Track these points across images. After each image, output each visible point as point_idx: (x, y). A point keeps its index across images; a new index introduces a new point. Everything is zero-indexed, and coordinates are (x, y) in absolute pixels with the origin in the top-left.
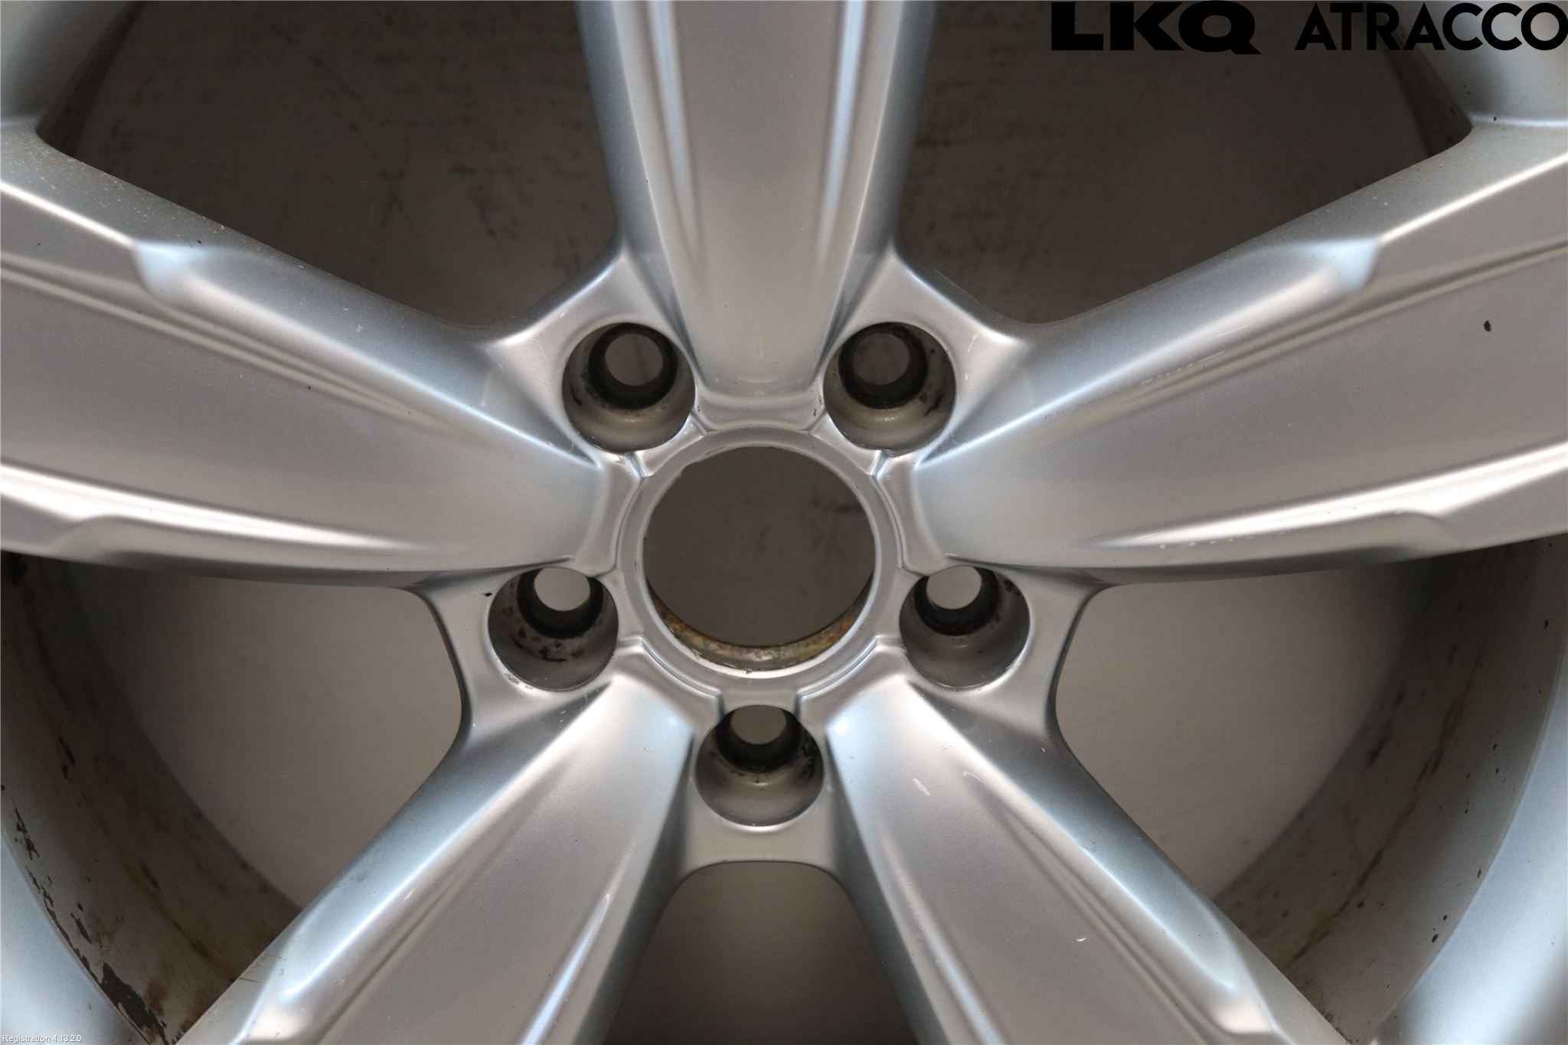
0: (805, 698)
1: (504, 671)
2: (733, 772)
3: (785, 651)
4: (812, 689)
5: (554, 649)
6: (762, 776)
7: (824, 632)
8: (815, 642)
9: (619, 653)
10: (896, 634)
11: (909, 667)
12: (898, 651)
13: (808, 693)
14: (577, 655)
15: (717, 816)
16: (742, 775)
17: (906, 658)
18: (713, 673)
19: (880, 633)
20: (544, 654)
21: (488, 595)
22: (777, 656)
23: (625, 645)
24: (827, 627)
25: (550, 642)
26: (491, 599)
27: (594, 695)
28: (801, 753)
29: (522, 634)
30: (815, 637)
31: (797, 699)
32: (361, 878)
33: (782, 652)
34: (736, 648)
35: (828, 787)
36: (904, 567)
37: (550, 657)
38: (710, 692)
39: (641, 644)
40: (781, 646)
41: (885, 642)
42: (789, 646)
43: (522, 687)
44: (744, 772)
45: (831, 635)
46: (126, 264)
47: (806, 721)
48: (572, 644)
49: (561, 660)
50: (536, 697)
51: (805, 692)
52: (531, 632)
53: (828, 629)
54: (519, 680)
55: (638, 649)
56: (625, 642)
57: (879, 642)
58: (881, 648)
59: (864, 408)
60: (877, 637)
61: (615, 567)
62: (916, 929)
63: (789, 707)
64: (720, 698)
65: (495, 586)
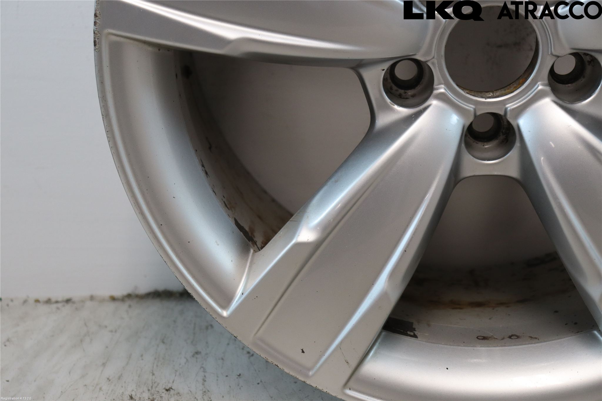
0: (509, 108)
1: (388, 101)
2: (474, 142)
3: (496, 93)
4: (511, 105)
5: (404, 95)
6: (485, 143)
7: (512, 85)
8: (508, 89)
9: (435, 92)
10: (546, 82)
11: (552, 95)
12: (548, 89)
13: (510, 106)
14: (413, 96)
15: (472, 157)
16: (477, 143)
17: (551, 91)
18: (472, 100)
19: (540, 81)
20: (400, 96)
21: (383, 70)
22: (493, 95)
23: (437, 89)
24: (513, 83)
25: (402, 91)
26: (384, 71)
27: (425, 109)
28: (501, 134)
29: (391, 88)
30: (508, 87)
31: (506, 109)
32: (336, 181)
33: (495, 93)
34: (476, 92)
35: (518, 144)
36: (552, 54)
37: (402, 97)
38: (471, 107)
39: (443, 88)
40: (494, 91)
41: (543, 85)
42: (497, 91)
43: (396, 107)
44: (478, 142)
45: (515, 86)
47: (509, 118)
48: (410, 93)
49: (407, 98)
50: (402, 111)
51: (509, 106)
52: (395, 88)
53: (513, 84)
54: (394, 104)
55: (442, 90)
56: (436, 88)
57: (540, 85)
58: (540, 87)
60: (539, 83)
61: (434, 58)
62: (556, 198)
63: (502, 113)
64: (475, 110)
65: (386, 66)
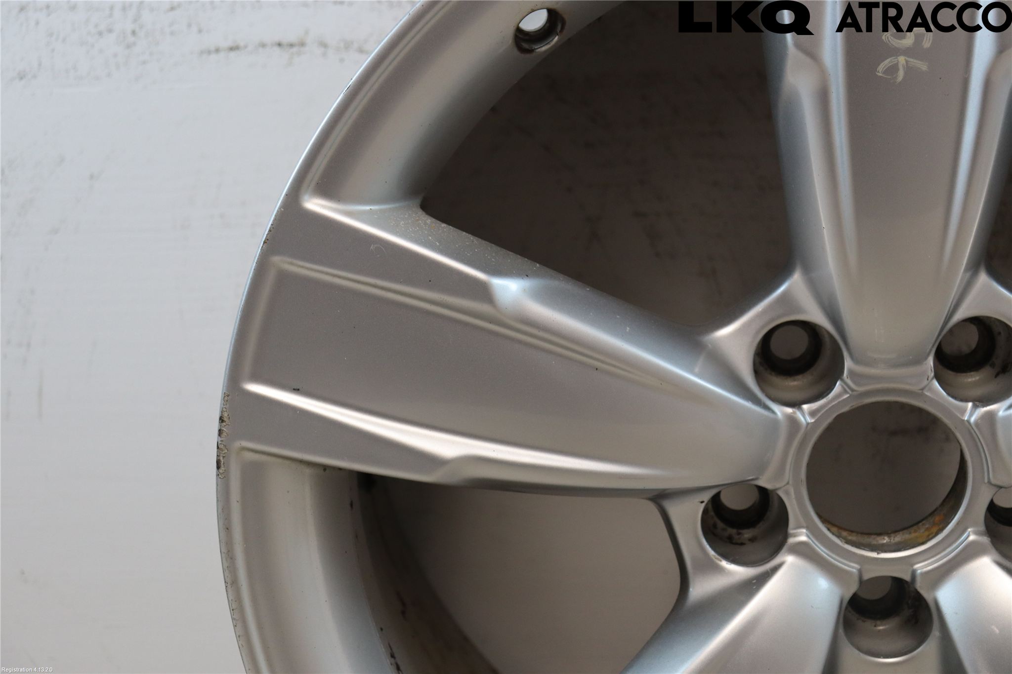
0: (919, 571)
1: (712, 553)
2: (859, 620)
3: (894, 537)
4: (923, 566)
5: (736, 537)
6: (878, 622)
7: (921, 524)
8: (915, 532)
9: (791, 540)
10: (982, 528)
11: (994, 551)
12: (986, 540)
13: (921, 567)
14: (752, 540)
15: (857, 652)
16: (865, 622)
17: (991, 544)
18: (854, 553)
19: (971, 527)
20: (730, 540)
21: (702, 502)
22: (889, 541)
23: (795, 535)
24: (923, 520)
25: (732, 531)
26: (703, 505)
27: (775, 569)
29: (715, 526)
30: (915, 527)
31: (914, 574)
33: (892, 538)
34: (859, 535)
35: (936, 633)
36: (989, 482)
37: (734, 541)
38: (853, 567)
39: (805, 534)
40: (890, 533)
41: (976, 533)
42: (897, 534)
43: (724, 564)
44: (866, 620)
45: (927, 526)
46: (483, 292)
47: (921, 587)
48: (747, 534)
49: (742, 544)
50: (736, 572)
51: (920, 567)
52: (720, 525)
53: (923, 522)
54: (721, 559)
55: (803, 538)
56: (793, 533)
57: (971, 533)
58: (972, 537)
59: (950, 372)
60: (969, 530)
61: (788, 483)
63: (907, 577)
64: (860, 572)
65: (707, 496)
